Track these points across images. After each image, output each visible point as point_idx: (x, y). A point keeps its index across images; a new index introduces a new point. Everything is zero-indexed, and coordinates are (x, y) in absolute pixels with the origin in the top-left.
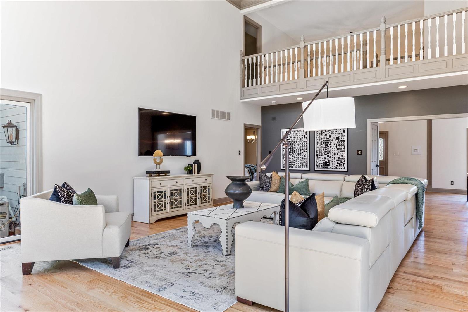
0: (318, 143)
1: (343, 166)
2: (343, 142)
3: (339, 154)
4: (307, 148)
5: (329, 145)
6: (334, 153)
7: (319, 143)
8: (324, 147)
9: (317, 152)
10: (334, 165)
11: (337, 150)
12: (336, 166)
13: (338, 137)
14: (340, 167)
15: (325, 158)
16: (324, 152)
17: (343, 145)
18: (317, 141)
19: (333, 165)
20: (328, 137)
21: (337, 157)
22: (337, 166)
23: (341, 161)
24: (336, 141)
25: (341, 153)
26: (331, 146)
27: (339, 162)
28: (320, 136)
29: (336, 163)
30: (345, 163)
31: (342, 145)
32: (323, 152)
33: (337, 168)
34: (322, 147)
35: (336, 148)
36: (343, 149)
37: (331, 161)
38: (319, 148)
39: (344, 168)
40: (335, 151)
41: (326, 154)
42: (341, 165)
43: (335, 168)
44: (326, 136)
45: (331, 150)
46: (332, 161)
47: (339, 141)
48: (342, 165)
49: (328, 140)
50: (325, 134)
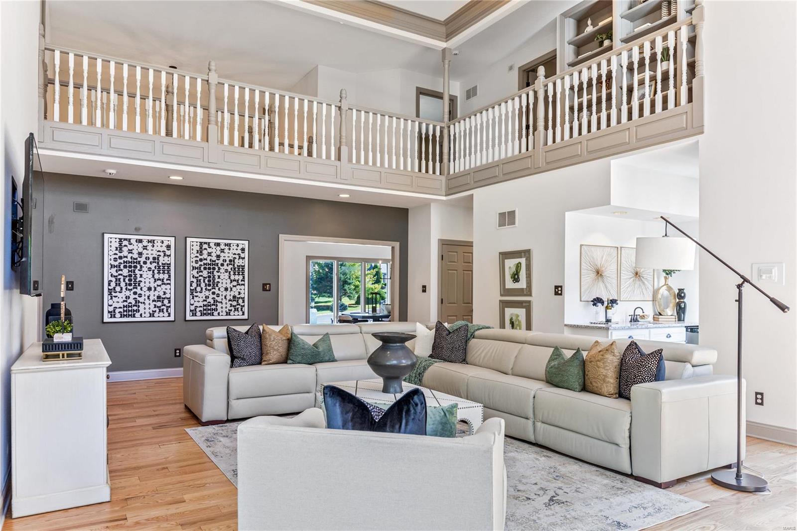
0: (194, 268)
1: (242, 310)
2: (241, 269)
3: (234, 289)
4: (170, 276)
5: (215, 273)
6: (225, 288)
7: (196, 268)
8: (205, 276)
9: (191, 286)
10: (226, 310)
11: (231, 282)
12: (228, 311)
13: (232, 259)
14: (236, 312)
15: (207, 297)
16: (206, 286)
17: (241, 273)
18: (192, 264)
19: (222, 310)
20: (214, 258)
21: (230, 295)
22: (231, 310)
23: (238, 302)
24: (229, 266)
25: (238, 287)
26: (219, 274)
27: (234, 303)
28: (198, 255)
29: (228, 305)
30: (244, 306)
31: (239, 274)
32: (203, 285)
33: (230, 315)
34: (202, 276)
35: (230, 278)
36: (242, 281)
37: (219, 302)
38: (196, 277)
39: (243, 314)
40: (226, 283)
41: (210, 290)
42: (238, 308)
43: (227, 315)
44: (211, 255)
45: (219, 282)
46: (221, 302)
47: (234, 266)
48: (240, 309)
49: (214, 263)
50: (208, 253)
